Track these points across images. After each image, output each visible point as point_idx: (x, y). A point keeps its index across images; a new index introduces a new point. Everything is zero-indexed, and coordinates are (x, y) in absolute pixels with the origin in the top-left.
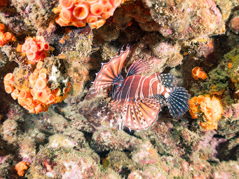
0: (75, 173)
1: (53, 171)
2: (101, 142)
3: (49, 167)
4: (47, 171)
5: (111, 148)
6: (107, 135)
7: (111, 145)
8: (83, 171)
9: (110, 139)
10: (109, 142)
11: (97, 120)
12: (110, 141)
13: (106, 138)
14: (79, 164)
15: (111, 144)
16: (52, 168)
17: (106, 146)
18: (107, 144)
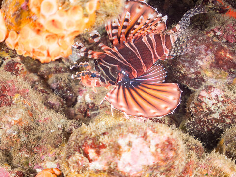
0: (139, 153)
1: (100, 158)
2: (207, 115)
3: (92, 153)
4: (90, 161)
5: (228, 121)
6: (213, 95)
7: (227, 116)
8: (153, 149)
9: (222, 102)
10: (220, 110)
11: (192, 70)
12: (224, 108)
13: (214, 101)
14: (145, 136)
15: (226, 112)
16: (98, 153)
17: (217, 120)
18: (216, 116)
